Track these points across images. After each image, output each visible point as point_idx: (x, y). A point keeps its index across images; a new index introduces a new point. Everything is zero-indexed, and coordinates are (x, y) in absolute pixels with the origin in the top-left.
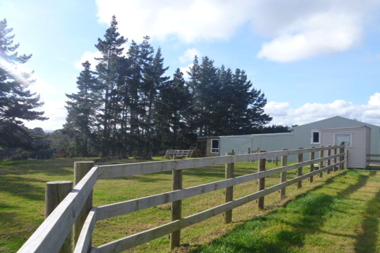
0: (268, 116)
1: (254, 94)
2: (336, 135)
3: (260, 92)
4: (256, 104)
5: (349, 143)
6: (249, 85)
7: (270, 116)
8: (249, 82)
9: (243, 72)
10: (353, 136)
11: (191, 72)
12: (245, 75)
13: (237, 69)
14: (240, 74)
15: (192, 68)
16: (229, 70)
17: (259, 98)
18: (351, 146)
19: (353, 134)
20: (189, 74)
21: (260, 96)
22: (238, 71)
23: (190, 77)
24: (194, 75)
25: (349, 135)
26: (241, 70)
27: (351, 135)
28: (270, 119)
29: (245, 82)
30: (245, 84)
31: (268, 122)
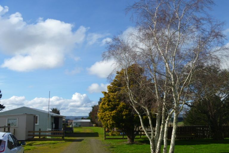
0: (3, 105)
2: (8, 119)
5: (16, 124)
7: (4, 106)
10: (18, 120)
18: (17, 126)
19: (18, 118)
25: (16, 119)
27: (17, 119)
28: (4, 107)
31: (2, 109)
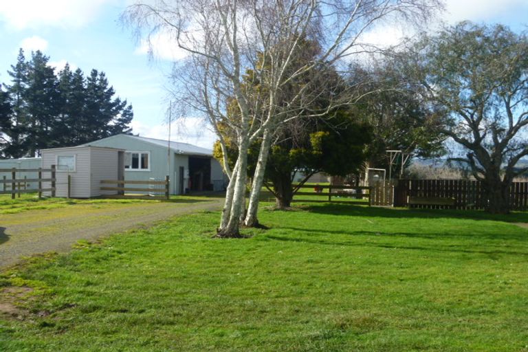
1: (119, 105)
2: (59, 157)
3: (125, 102)
4: (119, 120)
5: (73, 167)
6: (111, 92)
8: (111, 89)
9: (102, 75)
11: (14, 72)
12: (105, 78)
13: (94, 70)
14: (98, 77)
15: (15, 66)
16: (79, 71)
17: (125, 111)
19: (77, 155)
20: (11, 74)
21: (125, 108)
22: (95, 73)
23: (13, 79)
24: (19, 76)
25: (73, 156)
26: (99, 72)
27: (75, 156)
29: (105, 88)
30: (105, 91)
